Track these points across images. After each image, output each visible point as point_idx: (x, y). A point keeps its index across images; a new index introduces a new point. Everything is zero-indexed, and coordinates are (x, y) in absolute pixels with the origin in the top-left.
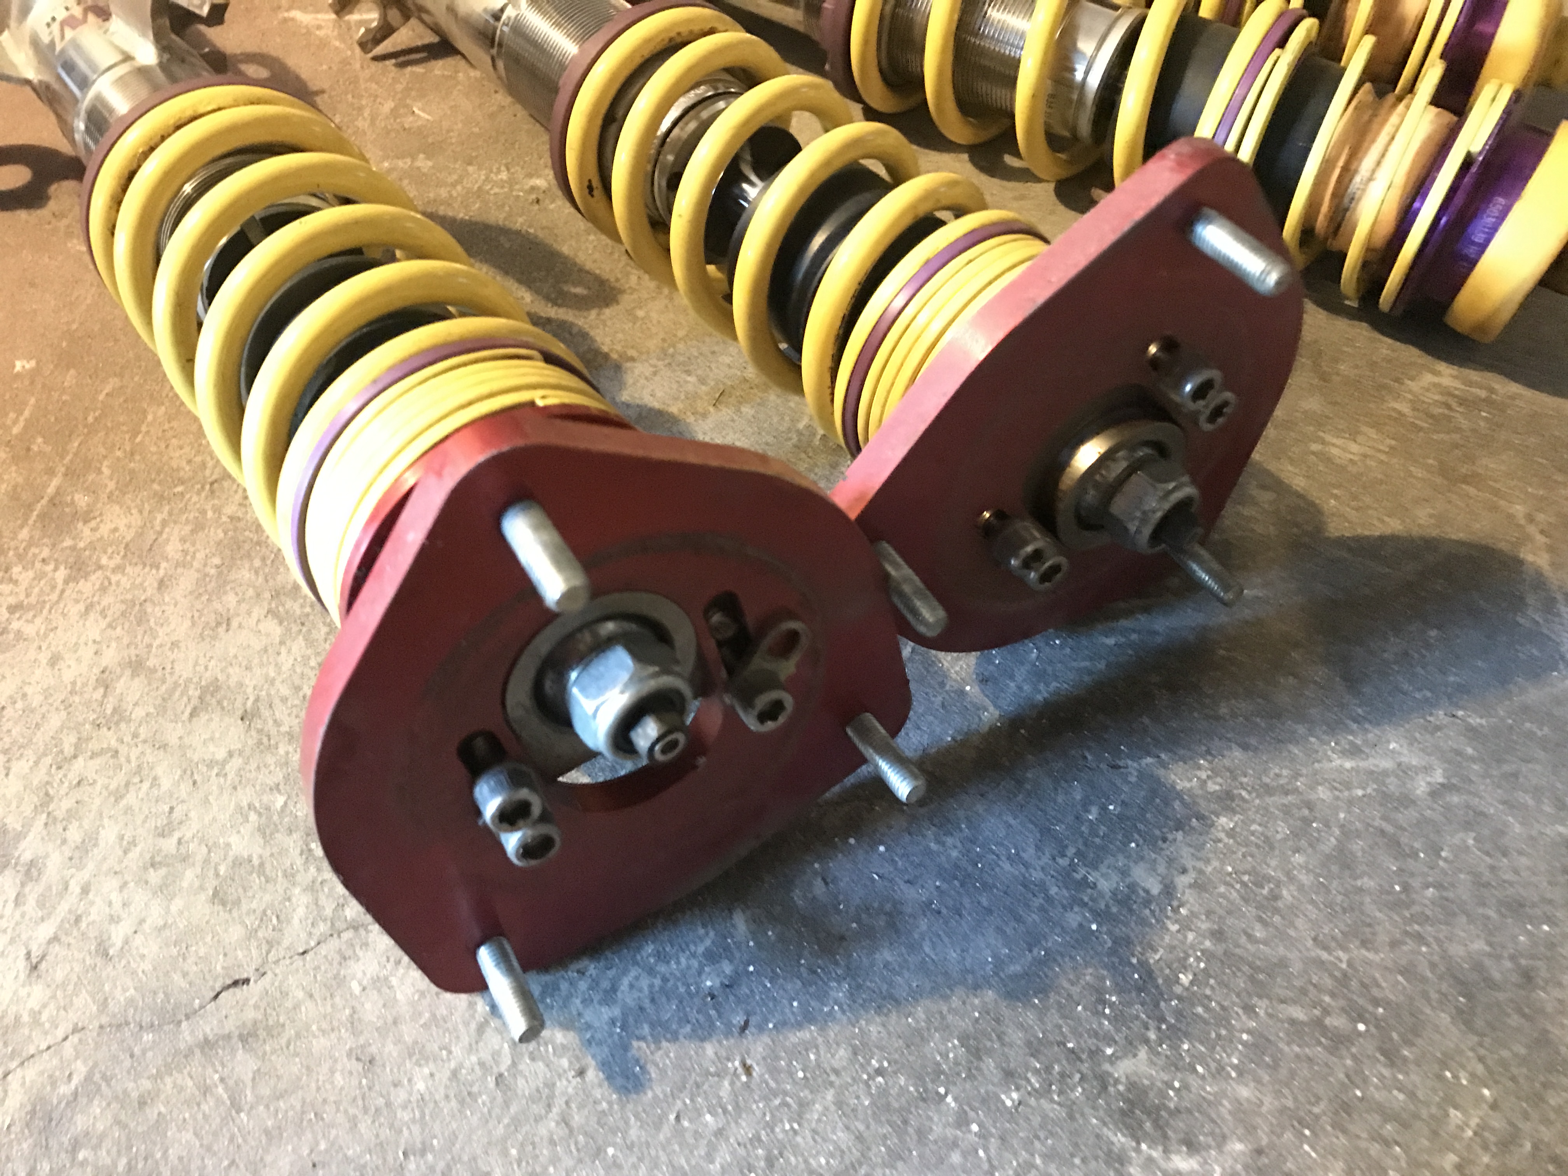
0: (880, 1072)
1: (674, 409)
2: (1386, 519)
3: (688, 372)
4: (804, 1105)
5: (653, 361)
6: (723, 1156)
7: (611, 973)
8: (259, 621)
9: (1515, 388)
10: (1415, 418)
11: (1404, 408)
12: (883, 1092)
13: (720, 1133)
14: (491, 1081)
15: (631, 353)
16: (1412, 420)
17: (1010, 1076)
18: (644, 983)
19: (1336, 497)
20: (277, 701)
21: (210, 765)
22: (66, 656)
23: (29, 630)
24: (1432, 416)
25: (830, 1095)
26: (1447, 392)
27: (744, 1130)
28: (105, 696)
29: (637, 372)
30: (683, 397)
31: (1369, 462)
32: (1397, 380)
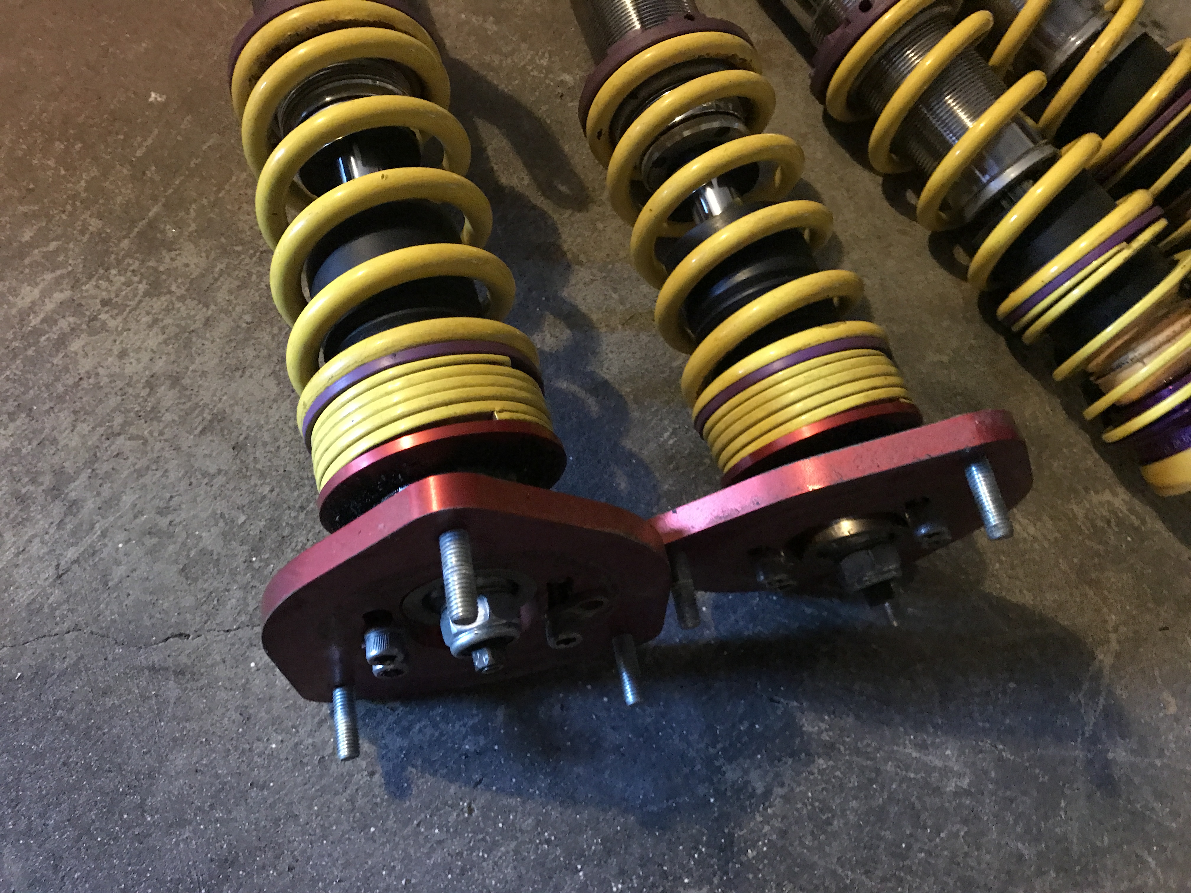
0: (548, 842)
1: (594, 317)
2: (1025, 592)
3: (615, 290)
4: (495, 844)
5: (595, 271)
6: (437, 857)
7: (411, 717)
8: (264, 377)
9: (1159, 526)
10: (1084, 523)
11: (1080, 512)
12: (546, 854)
13: (440, 842)
14: (316, 758)
15: (582, 258)
16: (1079, 523)
17: (622, 874)
18: (429, 731)
19: (1001, 562)
20: (259, 443)
21: (205, 474)
22: (132, 355)
23: (112, 324)
24: (1094, 526)
25: (513, 845)
26: (1114, 512)
27: (455, 846)
28: (149, 395)
29: (580, 274)
30: (604, 309)
31: (1036, 545)
32: (1087, 489)
